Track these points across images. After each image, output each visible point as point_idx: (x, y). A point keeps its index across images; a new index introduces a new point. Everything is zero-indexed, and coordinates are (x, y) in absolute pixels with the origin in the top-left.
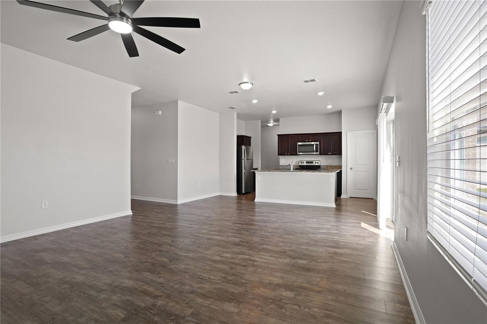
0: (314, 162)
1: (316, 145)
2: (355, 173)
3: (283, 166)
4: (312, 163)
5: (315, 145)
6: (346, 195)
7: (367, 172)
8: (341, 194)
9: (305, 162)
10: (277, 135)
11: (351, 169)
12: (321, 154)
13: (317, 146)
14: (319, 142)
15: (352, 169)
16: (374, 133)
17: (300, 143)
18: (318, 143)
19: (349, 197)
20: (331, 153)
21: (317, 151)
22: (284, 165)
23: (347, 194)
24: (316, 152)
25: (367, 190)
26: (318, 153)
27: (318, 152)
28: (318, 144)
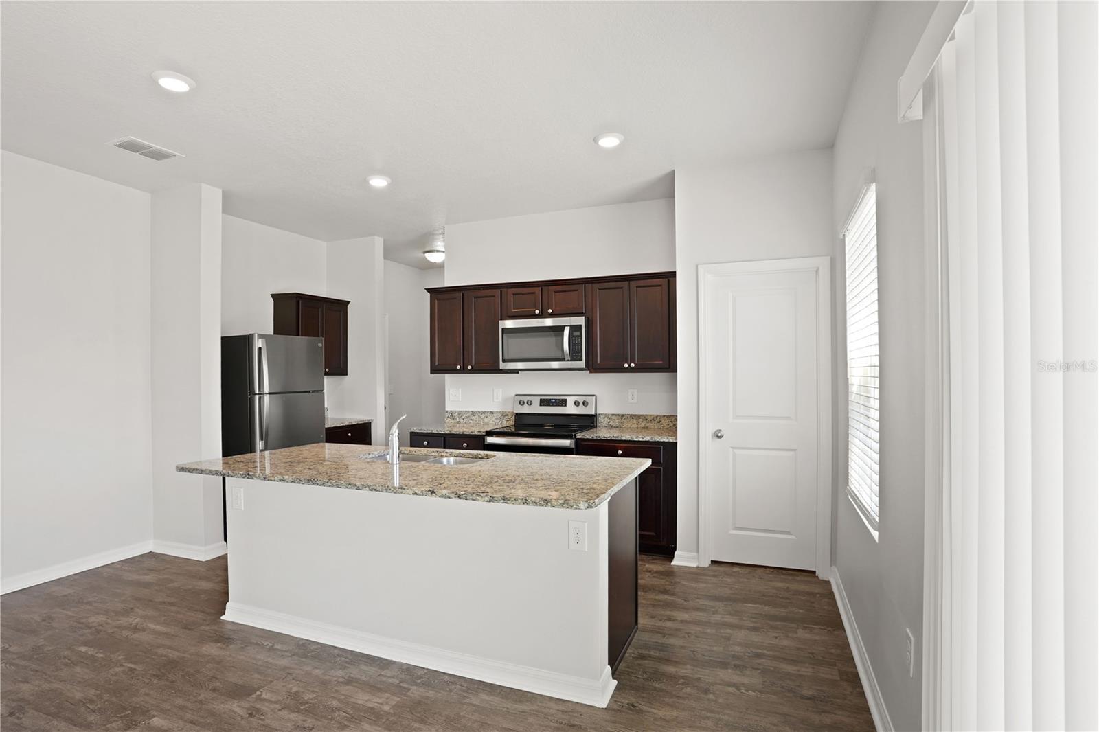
0: (570, 401)
1: (575, 329)
2: (734, 452)
3: (456, 415)
4: (563, 403)
5: (567, 331)
6: (695, 554)
7: (792, 453)
8: (675, 549)
9: (537, 401)
10: (428, 290)
11: (718, 435)
12: (592, 367)
13: (578, 334)
14: (583, 319)
15: (719, 437)
16: (817, 271)
17: (509, 324)
18: (580, 321)
19: (706, 564)
20: (633, 365)
21: (575, 356)
22: (460, 413)
23: (698, 552)
24: (573, 359)
25: (789, 533)
26: (582, 364)
27: (581, 360)
28: (581, 326)
